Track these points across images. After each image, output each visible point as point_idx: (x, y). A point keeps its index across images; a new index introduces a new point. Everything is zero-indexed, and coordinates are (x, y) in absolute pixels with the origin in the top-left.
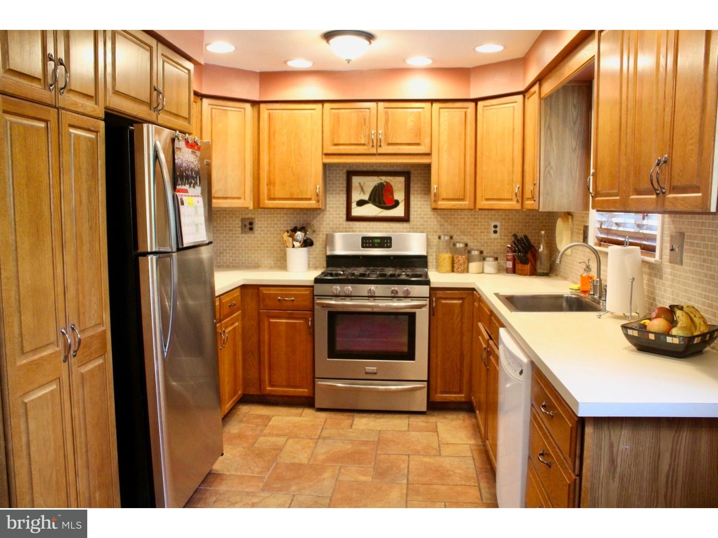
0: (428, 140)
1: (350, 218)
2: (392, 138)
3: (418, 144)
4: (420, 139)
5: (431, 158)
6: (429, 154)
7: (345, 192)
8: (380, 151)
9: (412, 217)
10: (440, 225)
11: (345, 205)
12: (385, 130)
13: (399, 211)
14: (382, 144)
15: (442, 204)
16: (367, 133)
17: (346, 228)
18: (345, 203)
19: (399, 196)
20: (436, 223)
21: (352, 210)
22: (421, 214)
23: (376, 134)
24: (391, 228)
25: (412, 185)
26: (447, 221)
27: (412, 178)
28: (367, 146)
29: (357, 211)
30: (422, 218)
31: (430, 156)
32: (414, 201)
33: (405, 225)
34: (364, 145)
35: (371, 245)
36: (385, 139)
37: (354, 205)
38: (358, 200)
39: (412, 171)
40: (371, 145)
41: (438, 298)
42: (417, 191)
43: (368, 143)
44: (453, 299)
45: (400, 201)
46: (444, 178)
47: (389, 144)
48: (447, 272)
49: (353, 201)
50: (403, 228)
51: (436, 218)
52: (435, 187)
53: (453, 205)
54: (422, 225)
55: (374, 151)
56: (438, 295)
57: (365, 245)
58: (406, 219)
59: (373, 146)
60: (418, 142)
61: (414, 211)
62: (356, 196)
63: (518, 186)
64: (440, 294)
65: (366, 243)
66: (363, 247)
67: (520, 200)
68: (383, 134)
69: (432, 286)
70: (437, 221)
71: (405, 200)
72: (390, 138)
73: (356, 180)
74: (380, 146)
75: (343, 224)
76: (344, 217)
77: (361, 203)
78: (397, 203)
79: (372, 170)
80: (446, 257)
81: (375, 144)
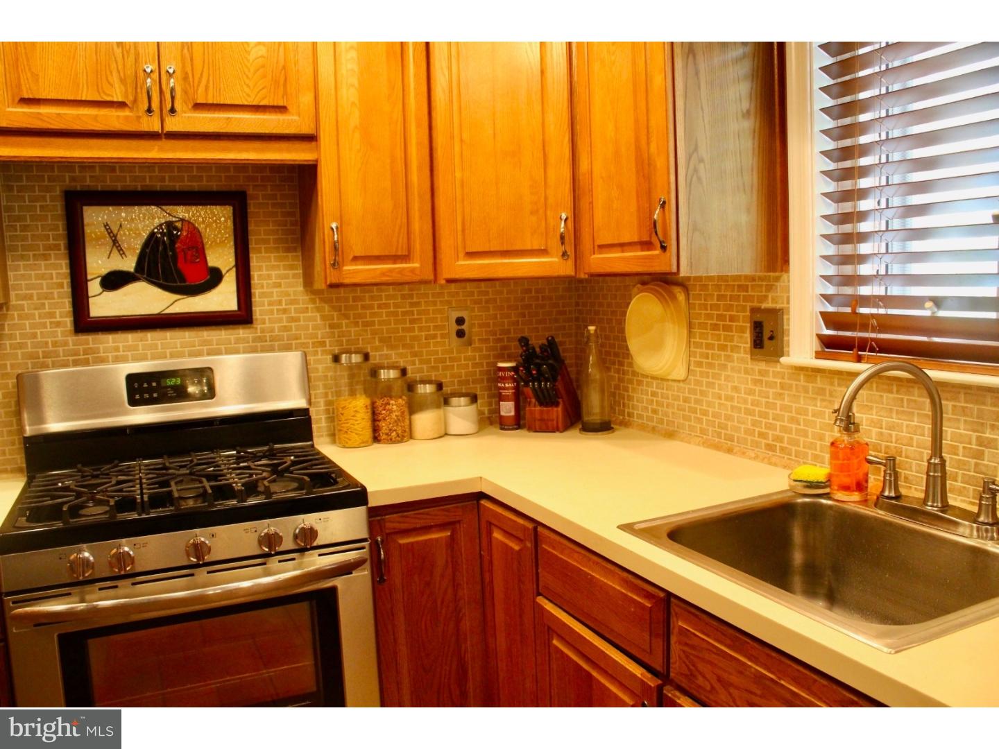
0: (307, 99)
1: (84, 323)
2: (207, 88)
3: (282, 109)
4: (285, 93)
5: (318, 148)
6: (311, 138)
7: (63, 251)
8: (173, 125)
9: (257, 311)
10: (331, 326)
11: (67, 289)
12: (184, 67)
13: (223, 298)
14: (178, 106)
15: (354, 272)
16: (130, 72)
17: (76, 354)
18: (66, 282)
19: (221, 257)
20: (319, 322)
21: (91, 300)
22: (280, 302)
23: (156, 76)
24: (205, 343)
25: (251, 227)
26: (347, 317)
27: (252, 209)
28: (131, 109)
29: (104, 304)
30: (285, 311)
31: (314, 143)
32: (260, 269)
33: (241, 333)
34: (122, 105)
35: (155, 395)
36: (185, 92)
37: (94, 287)
38: (104, 271)
39: (250, 192)
40: (146, 107)
41: (388, 534)
42: (266, 242)
43: (135, 101)
44: (427, 529)
45: (224, 272)
46: (355, 202)
47: (198, 106)
48: (363, 444)
49: (89, 277)
50: (238, 341)
51: (318, 309)
52: (334, 225)
53: (383, 274)
54: (286, 329)
55: (153, 125)
56: (388, 525)
57: (137, 397)
58: (242, 317)
59: (149, 110)
60: (281, 104)
61: (263, 295)
62: (98, 263)
63: (564, 216)
64: (392, 521)
65: (141, 391)
66: (133, 402)
67: (571, 252)
68: (178, 73)
69: (373, 502)
70: (323, 318)
71: (237, 265)
72: (201, 90)
73: (95, 218)
74: (173, 110)
75: (66, 344)
76: (68, 321)
77: (114, 281)
78: (215, 278)
79: (139, 189)
80: (358, 406)
81: (155, 105)
